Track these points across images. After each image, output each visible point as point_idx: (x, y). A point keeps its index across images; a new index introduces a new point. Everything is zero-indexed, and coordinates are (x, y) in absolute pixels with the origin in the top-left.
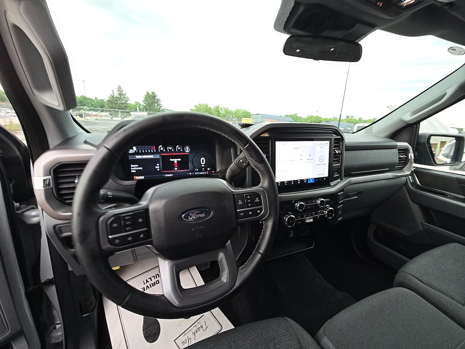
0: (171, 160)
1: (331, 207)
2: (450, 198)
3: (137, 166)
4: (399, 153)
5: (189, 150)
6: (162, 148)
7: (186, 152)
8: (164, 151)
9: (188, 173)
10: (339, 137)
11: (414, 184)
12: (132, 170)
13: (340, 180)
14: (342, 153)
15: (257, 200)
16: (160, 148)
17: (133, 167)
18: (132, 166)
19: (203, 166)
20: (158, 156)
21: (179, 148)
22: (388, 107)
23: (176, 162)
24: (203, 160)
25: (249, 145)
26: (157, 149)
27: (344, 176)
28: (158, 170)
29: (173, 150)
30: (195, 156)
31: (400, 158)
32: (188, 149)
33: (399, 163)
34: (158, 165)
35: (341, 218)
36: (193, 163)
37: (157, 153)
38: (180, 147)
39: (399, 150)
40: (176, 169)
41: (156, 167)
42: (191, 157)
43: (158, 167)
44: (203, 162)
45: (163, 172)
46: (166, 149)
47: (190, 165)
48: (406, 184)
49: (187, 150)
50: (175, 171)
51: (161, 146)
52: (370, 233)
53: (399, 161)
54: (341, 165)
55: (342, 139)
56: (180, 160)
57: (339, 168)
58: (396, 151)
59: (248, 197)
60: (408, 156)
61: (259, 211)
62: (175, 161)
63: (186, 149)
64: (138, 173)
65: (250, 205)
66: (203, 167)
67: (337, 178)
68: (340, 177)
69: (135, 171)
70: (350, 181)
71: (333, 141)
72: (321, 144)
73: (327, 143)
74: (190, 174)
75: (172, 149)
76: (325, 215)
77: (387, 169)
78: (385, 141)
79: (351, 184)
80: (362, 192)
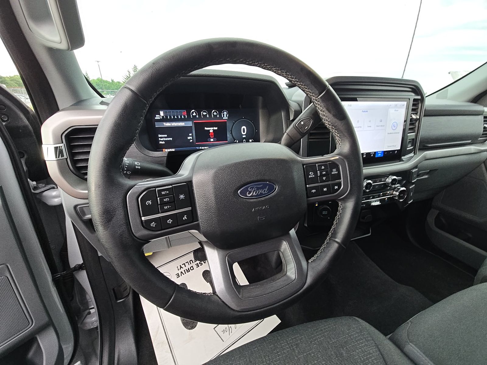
0: (206, 128)
1: (402, 187)
3: (166, 136)
4: (484, 121)
6: (194, 113)
7: (224, 118)
8: (197, 116)
10: (419, 97)
12: (161, 141)
13: (413, 155)
14: (419, 120)
15: (334, 172)
16: (193, 113)
17: (161, 138)
18: (160, 136)
19: (244, 136)
20: (190, 124)
21: (215, 114)
22: (449, 73)
23: (212, 131)
24: (244, 129)
25: (325, 93)
26: (189, 114)
27: (419, 149)
28: (191, 141)
29: (208, 116)
30: (234, 123)
31: (485, 128)
32: (227, 115)
33: (483, 134)
34: (191, 135)
35: (412, 201)
36: (231, 133)
37: (188, 119)
38: (216, 112)
39: (485, 117)
40: (212, 140)
41: (189, 138)
42: (229, 125)
43: (191, 138)
44: (244, 132)
45: (196, 143)
46: (200, 115)
47: (229, 135)
49: (225, 115)
50: (211, 143)
51: (194, 110)
52: (431, 219)
53: (484, 131)
54: (417, 135)
55: (422, 100)
56: (216, 128)
57: (413, 139)
58: (481, 118)
59: (323, 168)
61: (336, 187)
62: (211, 129)
63: (223, 115)
64: (168, 145)
65: (324, 178)
66: (244, 138)
67: (410, 152)
68: (413, 150)
69: (164, 142)
70: (424, 157)
71: (411, 102)
72: (396, 105)
73: (403, 105)
75: (206, 115)
76: (395, 197)
77: (470, 141)
78: (474, 105)
79: (426, 160)
80: (436, 170)
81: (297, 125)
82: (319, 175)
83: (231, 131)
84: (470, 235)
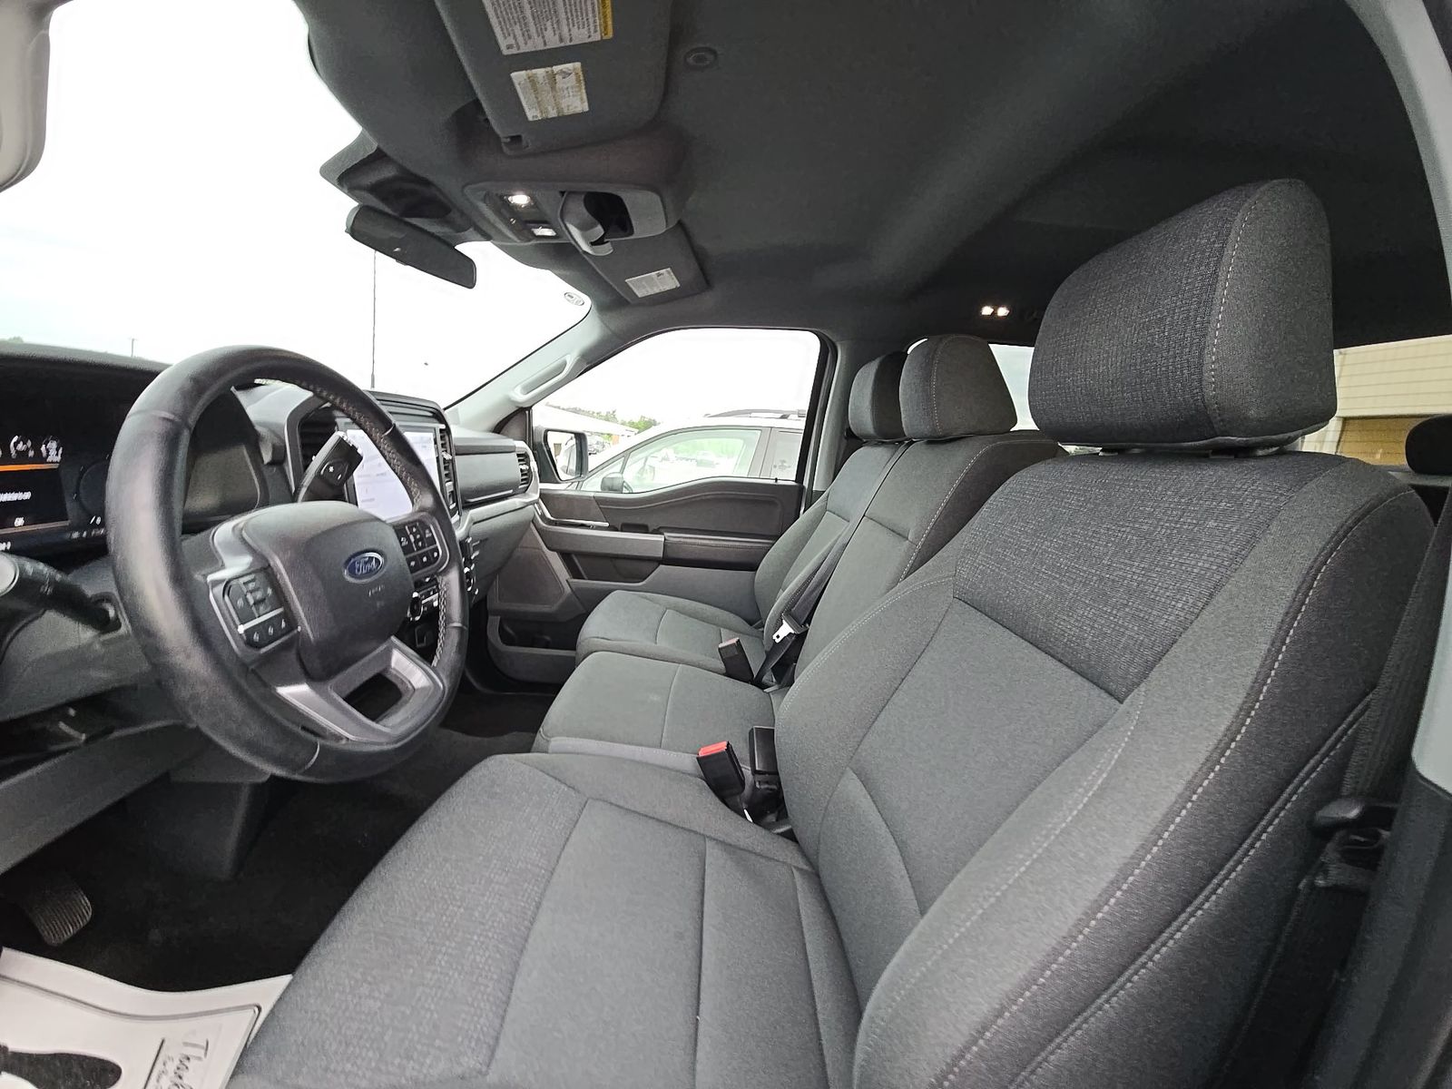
2: (593, 529)
4: (519, 460)
5: (60, 451)
7: (50, 459)
9: (68, 536)
10: (444, 426)
11: (543, 516)
13: (458, 516)
14: (452, 461)
15: (428, 534)
21: (21, 447)
27: (462, 508)
30: (82, 473)
31: (522, 470)
32: (57, 450)
33: (522, 480)
35: (477, 590)
36: (78, 498)
38: (25, 444)
39: (518, 455)
40: (19, 522)
42: (68, 479)
48: (533, 521)
49: (53, 452)
50: (18, 530)
52: (493, 634)
53: (522, 475)
54: (455, 486)
55: (449, 430)
57: (452, 492)
58: (514, 455)
59: (414, 530)
60: (529, 465)
61: (435, 555)
63: (47, 449)
65: (420, 544)
67: (454, 511)
68: (457, 510)
70: (471, 517)
71: (438, 434)
72: (422, 439)
73: (431, 439)
74: (76, 535)
77: (511, 491)
78: (499, 438)
79: (475, 523)
80: (486, 539)
81: (321, 473)
82: (413, 540)
83: (77, 492)
84: (548, 638)
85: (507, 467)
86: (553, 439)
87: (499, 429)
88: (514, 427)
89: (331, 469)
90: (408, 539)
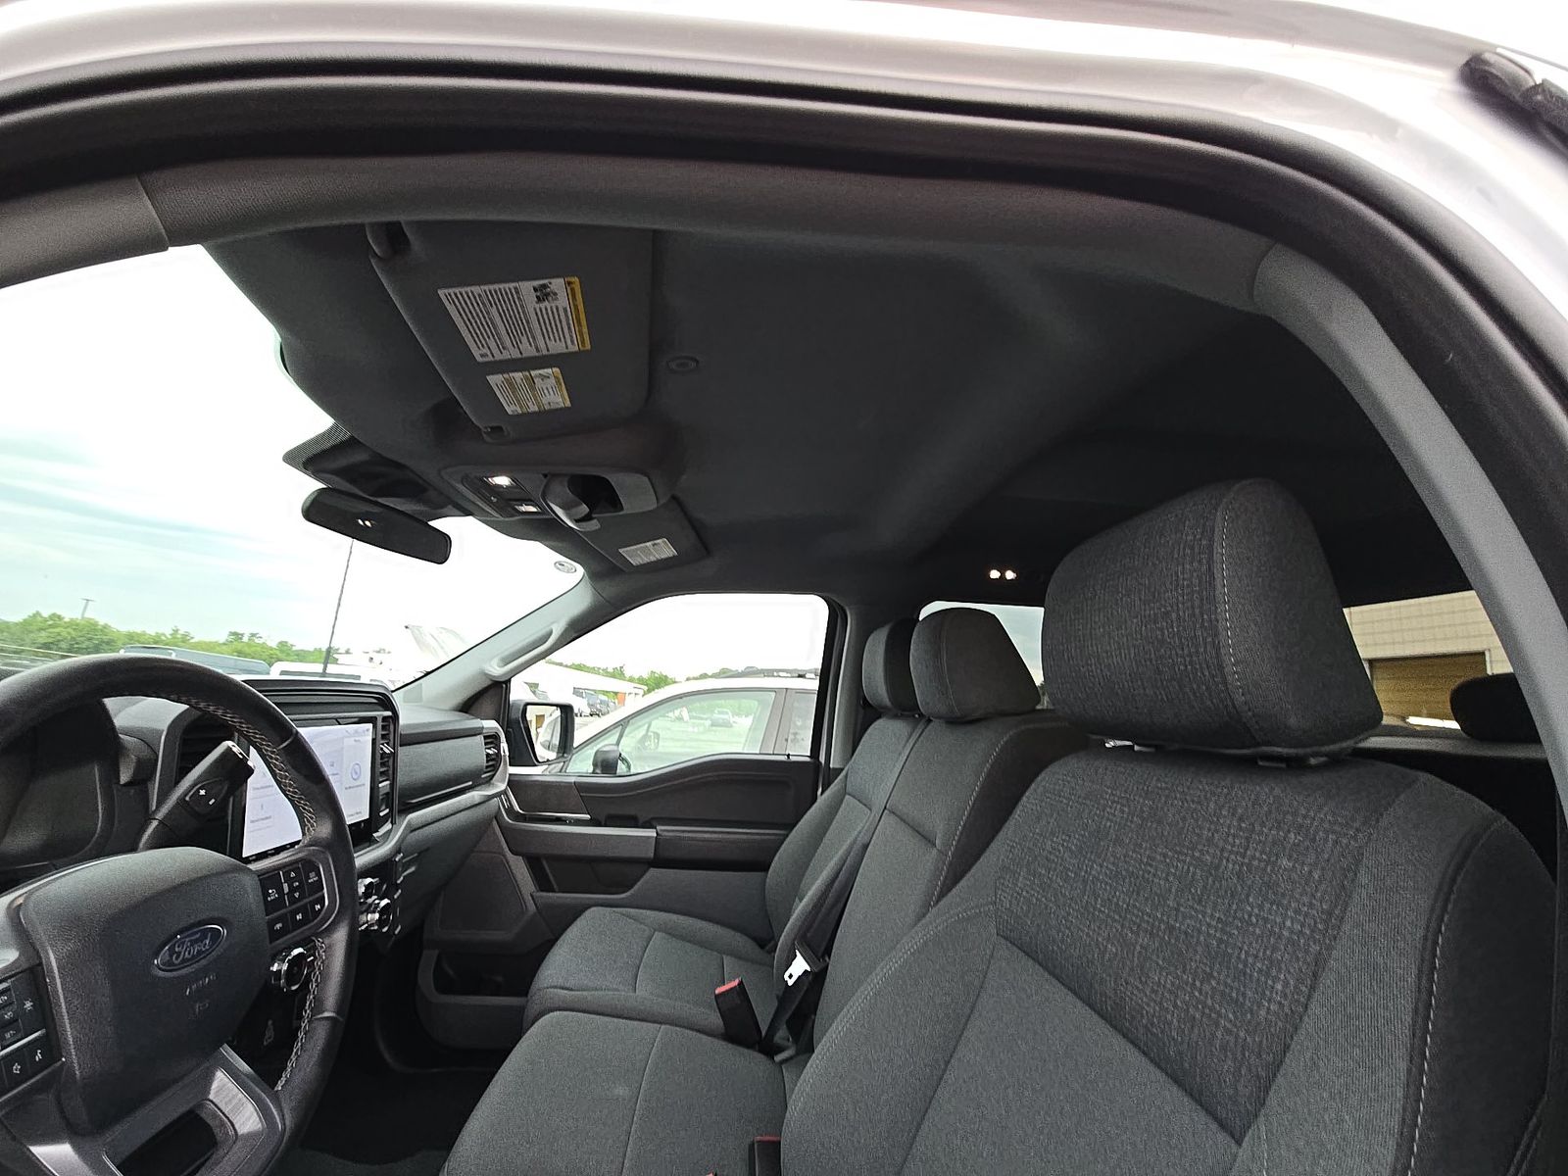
1: (381, 899)
2: (570, 824)
4: (486, 744)
10: (389, 713)
11: (510, 811)
13: (390, 826)
14: (394, 755)
15: (313, 878)
22: (407, 627)
25: (291, 741)
27: (399, 812)
31: (488, 755)
33: (487, 767)
35: (399, 927)
39: (485, 738)
48: (497, 816)
53: (487, 761)
54: (392, 785)
55: (395, 717)
57: (387, 794)
58: (480, 739)
59: (293, 874)
60: (499, 750)
61: (318, 907)
65: (297, 895)
67: (385, 819)
68: (390, 817)
70: (409, 824)
71: (380, 723)
72: (356, 732)
73: (368, 730)
76: (372, 925)
77: (471, 783)
78: (468, 719)
79: (412, 831)
80: (427, 850)
81: (187, 799)
82: (286, 890)
84: (499, 979)
85: (471, 753)
86: (532, 713)
87: (467, 707)
88: (487, 705)
89: (202, 792)
90: (280, 890)
